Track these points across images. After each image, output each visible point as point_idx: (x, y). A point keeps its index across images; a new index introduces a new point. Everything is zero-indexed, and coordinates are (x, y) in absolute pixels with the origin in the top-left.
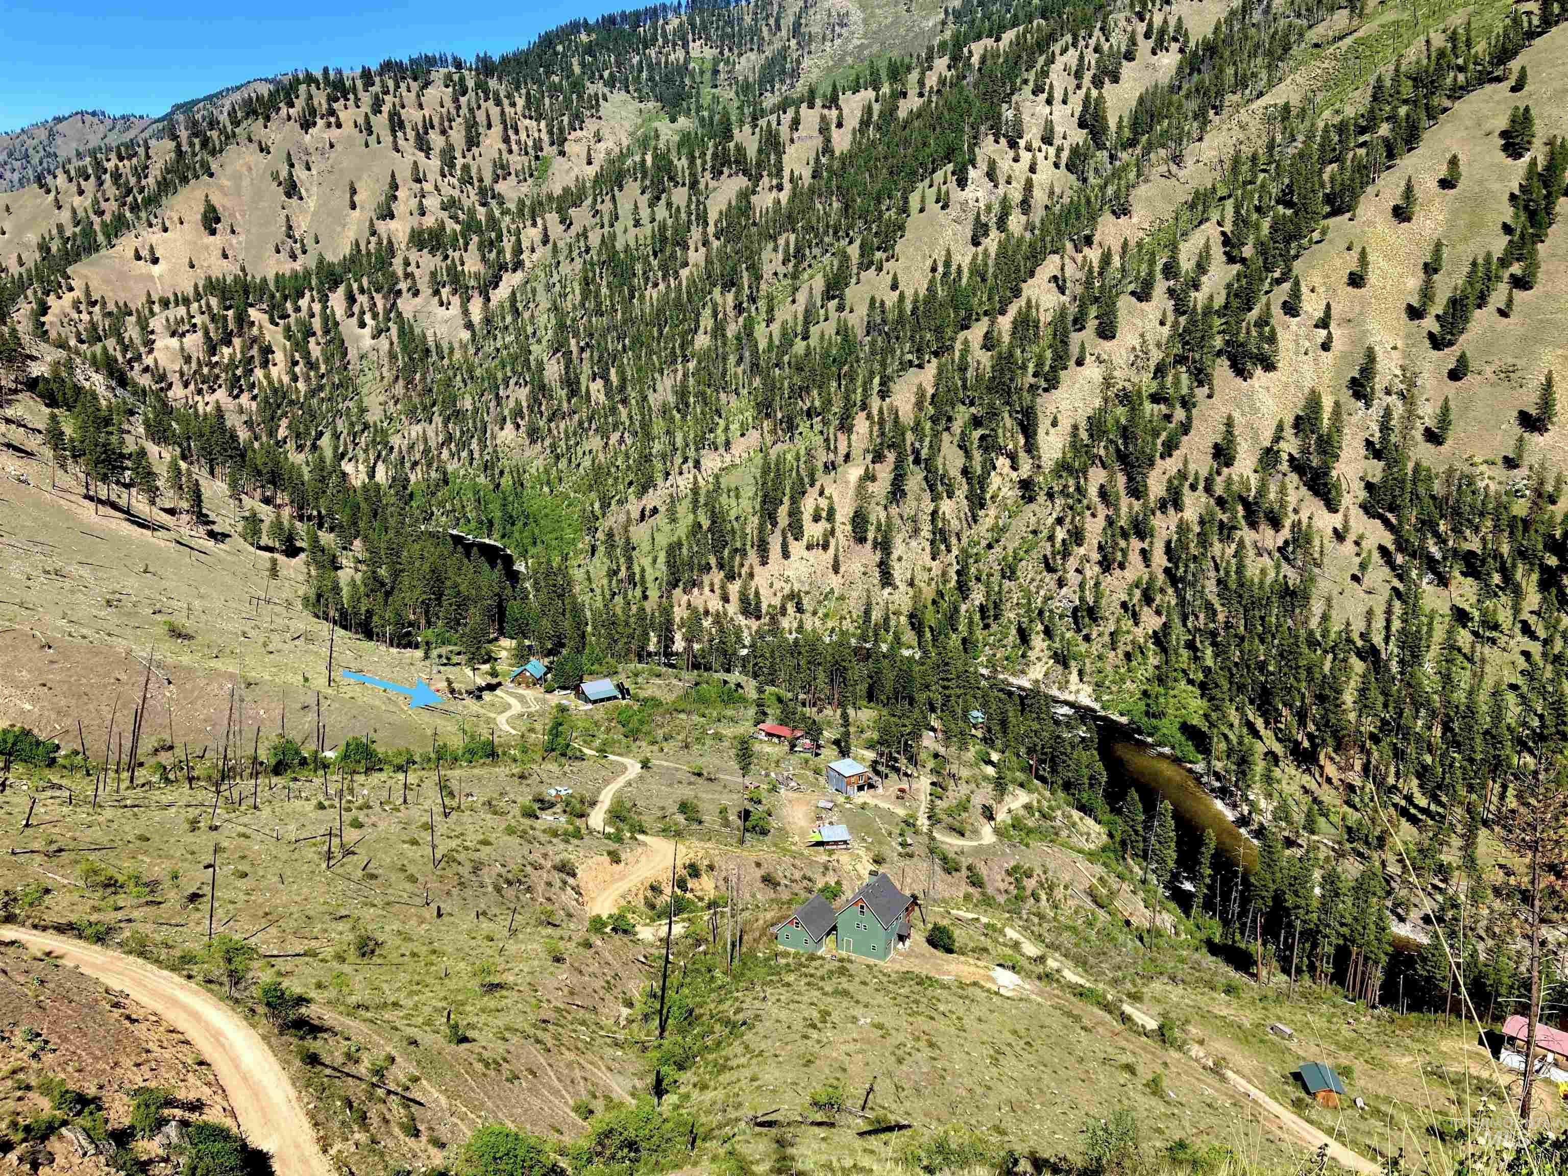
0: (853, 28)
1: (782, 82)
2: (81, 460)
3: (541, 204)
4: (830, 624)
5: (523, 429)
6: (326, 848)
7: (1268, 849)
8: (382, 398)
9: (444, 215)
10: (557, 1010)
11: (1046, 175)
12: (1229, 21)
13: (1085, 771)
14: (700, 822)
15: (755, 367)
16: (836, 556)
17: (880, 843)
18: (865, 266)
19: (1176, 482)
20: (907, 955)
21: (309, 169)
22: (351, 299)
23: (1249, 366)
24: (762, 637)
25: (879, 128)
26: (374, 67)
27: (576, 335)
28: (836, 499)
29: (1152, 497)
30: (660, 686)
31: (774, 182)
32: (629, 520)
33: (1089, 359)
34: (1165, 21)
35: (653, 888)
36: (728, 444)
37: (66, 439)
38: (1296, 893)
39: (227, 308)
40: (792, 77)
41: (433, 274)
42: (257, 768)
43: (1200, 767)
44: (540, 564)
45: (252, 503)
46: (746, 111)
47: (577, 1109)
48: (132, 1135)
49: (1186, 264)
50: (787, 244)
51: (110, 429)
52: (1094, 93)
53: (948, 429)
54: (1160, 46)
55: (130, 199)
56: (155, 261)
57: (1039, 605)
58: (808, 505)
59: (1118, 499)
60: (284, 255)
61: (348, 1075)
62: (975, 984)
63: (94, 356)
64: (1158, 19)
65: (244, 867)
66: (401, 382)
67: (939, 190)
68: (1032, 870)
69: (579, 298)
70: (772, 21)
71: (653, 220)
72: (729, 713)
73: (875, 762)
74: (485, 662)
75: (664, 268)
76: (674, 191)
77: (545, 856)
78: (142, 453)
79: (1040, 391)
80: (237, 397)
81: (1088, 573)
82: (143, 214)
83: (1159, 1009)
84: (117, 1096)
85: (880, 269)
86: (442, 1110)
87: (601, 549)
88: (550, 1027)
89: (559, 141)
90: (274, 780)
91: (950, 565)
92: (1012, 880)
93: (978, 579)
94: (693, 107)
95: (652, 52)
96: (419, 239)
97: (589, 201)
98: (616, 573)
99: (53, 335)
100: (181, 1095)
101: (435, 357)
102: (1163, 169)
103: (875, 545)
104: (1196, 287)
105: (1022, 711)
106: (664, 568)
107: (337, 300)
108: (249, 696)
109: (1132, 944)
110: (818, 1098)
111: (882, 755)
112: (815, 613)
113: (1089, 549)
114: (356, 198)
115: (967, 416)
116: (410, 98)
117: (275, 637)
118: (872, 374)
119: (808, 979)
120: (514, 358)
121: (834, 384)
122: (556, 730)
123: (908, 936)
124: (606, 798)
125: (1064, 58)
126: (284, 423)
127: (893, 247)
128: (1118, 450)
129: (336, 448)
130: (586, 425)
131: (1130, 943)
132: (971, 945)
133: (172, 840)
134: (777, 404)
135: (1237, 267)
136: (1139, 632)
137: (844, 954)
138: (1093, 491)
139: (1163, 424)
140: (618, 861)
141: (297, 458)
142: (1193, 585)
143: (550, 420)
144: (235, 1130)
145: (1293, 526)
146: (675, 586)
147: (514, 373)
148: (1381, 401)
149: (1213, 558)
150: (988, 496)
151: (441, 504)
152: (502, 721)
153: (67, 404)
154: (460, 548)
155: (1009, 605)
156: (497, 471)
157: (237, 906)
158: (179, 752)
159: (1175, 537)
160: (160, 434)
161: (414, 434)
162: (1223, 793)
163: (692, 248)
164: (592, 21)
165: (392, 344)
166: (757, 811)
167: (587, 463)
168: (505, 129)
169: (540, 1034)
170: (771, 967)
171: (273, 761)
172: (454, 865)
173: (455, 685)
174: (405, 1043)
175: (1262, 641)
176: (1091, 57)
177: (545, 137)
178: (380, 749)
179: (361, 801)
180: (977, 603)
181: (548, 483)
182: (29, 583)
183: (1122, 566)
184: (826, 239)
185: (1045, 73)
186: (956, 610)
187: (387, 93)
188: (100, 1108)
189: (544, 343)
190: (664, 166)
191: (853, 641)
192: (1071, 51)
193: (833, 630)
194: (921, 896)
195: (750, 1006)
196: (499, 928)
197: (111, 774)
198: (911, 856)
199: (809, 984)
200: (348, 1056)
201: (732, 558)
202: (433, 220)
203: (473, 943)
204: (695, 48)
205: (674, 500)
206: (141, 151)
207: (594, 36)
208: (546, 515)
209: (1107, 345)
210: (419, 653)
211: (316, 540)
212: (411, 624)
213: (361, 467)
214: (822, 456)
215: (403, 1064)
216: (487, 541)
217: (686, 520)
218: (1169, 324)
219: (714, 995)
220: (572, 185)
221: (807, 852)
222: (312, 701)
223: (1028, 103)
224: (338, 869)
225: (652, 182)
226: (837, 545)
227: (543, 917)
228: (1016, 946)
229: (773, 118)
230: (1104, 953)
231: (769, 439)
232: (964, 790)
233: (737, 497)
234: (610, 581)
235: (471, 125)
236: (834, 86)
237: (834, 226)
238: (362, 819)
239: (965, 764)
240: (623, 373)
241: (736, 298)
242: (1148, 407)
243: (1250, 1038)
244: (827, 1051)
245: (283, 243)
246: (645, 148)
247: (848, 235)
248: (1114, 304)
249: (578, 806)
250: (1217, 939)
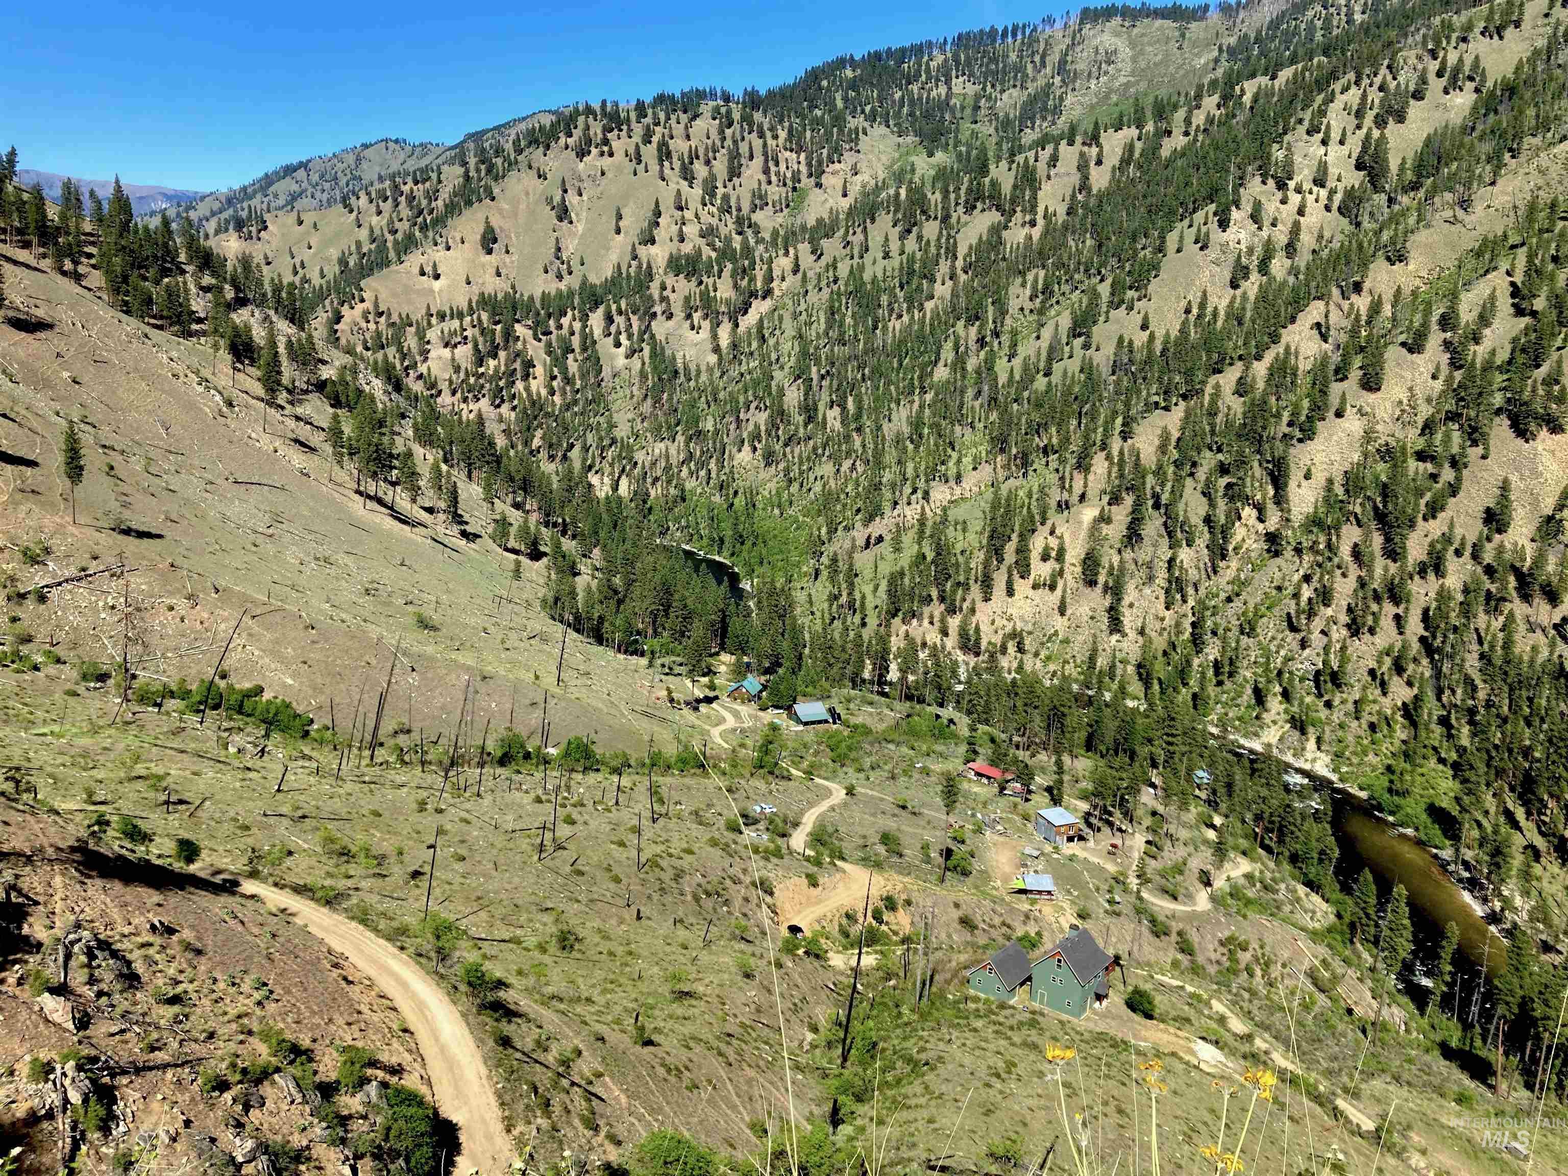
0: (1120, 65)
1: (1044, 119)
2: (355, 458)
3: (794, 233)
4: (1052, 667)
5: (759, 452)
6: (539, 841)
7: (1517, 951)
8: (630, 416)
9: (701, 242)
10: (743, 1025)
11: (1315, 217)
12: (1532, 61)
13: (1314, 843)
14: (901, 856)
15: (993, 400)
16: (1063, 597)
17: (1087, 898)
18: (1115, 305)
19: (1439, 547)
20: (1104, 1016)
21: (580, 195)
22: (609, 319)
23: (1533, 427)
24: (978, 675)
25: (1140, 167)
26: (648, 100)
27: (818, 363)
28: (1067, 538)
29: (1411, 560)
30: (871, 714)
31: (1028, 218)
32: (854, 547)
33: (1349, 411)
34: (1461, 60)
35: (848, 916)
36: (958, 478)
37: (345, 437)
38: (1546, 1003)
39: (496, 323)
40: (1054, 114)
41: (687, 299)
42: (483, 758)
43: (1447, 854)
44: (764, 584)
45: (503, 507)
46: (1005, 147)
47: (752, 1126)
48: (337, 1090)
49: (1467, 314)
50: (1036, 280)
51: (384, 430)
52: (1376, 133)
53: (1192, 474)
54: (1453, 85)
55: (420, 220)
56: (437, 277)
57: (1279, 665)
58: (1037, 543)
59: (1372, 560)
60: (551, 275)
61: (536, 1061)
62: (1173, 1054)
63: (376, 362)
64: (1452, 58)
65: (463, 852)
66: (649, 401)
67: (1199, 230)
68: (1247, 943)
69: (823, 326)
70: (1037, 59)
71: (902, 253)
72: (939, 748)
73: (1088, 814)
74: (704, 675)
75: (910, 300)
76: (926, 224)
77: (745, 871)
78: (409, 454)
79: (1294, 441)
80: (499, 406)
81: (1335, 636)
82: (431, 234)
83: (1378, 1109)
84: (328, 1050)
85: (1130, 308)
86: (621, 1109)
87: (825, 573)
88: (734, 1042)
89: (817, 173)
90: (499, 771)
91: (1185, 615)
92: (1225, 951)
93: (1214, 633)
94: (951, 142)
95: (915, 88)
96: (676, 265)
97: (842, 231)
98: (836, 598)
99: (343, 341)
100: (384, 1057)
101: (682, 378)
102: (1448, 214)
103: (1106, 588)
104: (1477, 340)
105: (1252, 775)
106: (885, 597)
107: (596, 320)
108: (483, 688)
109: (1352, 1034)
110: (994, 1149)
111: (1095, 807)
112: (1036, 655)
113: (1337, 610)
114: (621, 224)
115: (1213, 462)
116: (679, 130)
117: (513, 635)
118: (1115, 413)
119: (997, 1027)
120: (756, 383)
121: (1074, 422)
122: (766, 747)
123: (1106, 996)
124: (809, 820)
125: (1344, 97)
126: (539, 433)
127: (1146, 286)
128: (1375, 508)
129: (584, 460)
130: (820, 451)
131: (1350, 1034)
132: (1173, 1013)
133: (401, 818)
134: (1012, 439)
135: (1526, 320)
136: (1386, 702)
137: (1036, 1005)
138: (1345, 551)
139: (1429, 483)
140: (815, 885)
141: (548, 467)
142: (1451, 657)
143: (786, 445)
144: (429, 1098)
146: (894, 616)
147: (756, 398)
149: (1477, 630)
150: (1230, 548)
151: (677, 520)
152: (716, 733)
153: (349, 406)
154: (690, 563)
155: (1245, 663)
156: (731, 492)
157: (454, 887)
158: (416, 736)
159: (1434, 605)
160: (426, 437)
161: (657, 451)
162: (1473, 885)
163: (939, 281)
164: (857, 57)
165: (643, 364)
166: (960, 850)
167: (818, 488)
168: (766, 161)
169: (723, 1046)
170: (959, 1010)
171: (499, 754)
172: (657, 870)
173: (674, 695)
174: (592, 1039)
175: (1529, 724)
176: (1375, 96)
177: (804, 169)
178: (598, 750)
179: (575, 798)
180: (1211, 658)
181: (779, 506)
182: (302, 568)
183: (1372, 631)
184: (1076, 276)
185: (1322, 113)
186: (1189, 663)
187: (657, 124)
188: (311, 1060)
189: (787, 369)
190: (918, 200)
191: (1075, 687)
192: (1353, 90)
193: (1054, 674)
194: (1125, 956)
195: (934, 1048)
196: (694, 937)
197: (355, 751)
198: (1118, 914)
199: (997, 1032)
200: (538, 1043)
201: (954, 592)
202: (691, 245)
203: (668, 949)
204: (958, 84)
205: (900, 530)
206: (434, 176)
207: (859, 71)
208: (775, 537)
209: (1371, 397)
210: (644, 661)
211: (558, 545)
212: (639, 633)
213: (606, 480)
214: (1056, 495)
215: (590, 1059)
216: (717, 558)
217: (910, 549)
218: (1442, 378)
219: (899, 1031)
220: (826, 216)
221: (1008, 898)
222: (540, 699)
223: (1301, 144)
224: (546, 862)
225: (904, 215)
226: (1065, 585)
227: (737, 932)
228: (1222, 1020)
229: (1031, 155)
230: (1319, 1040)
231: (1001, 474)
232: (1181, 852)
233: (964, 530)
234: (831, 606)
235: (734, 156)
236: (1096, 123)
237: (1086, 263)
238: (575, 816)
239: (1184, 825)
240: (860, 401)
241: (979, 332)
242: (1413, 465)
243: (1481, 1155)
244: (1008, 1103)
245: (551, 263)
246: (899, 181)
247: (1099, 273)
248: (1381, 355)
249: (781, 825)
250: (1454, 1043)
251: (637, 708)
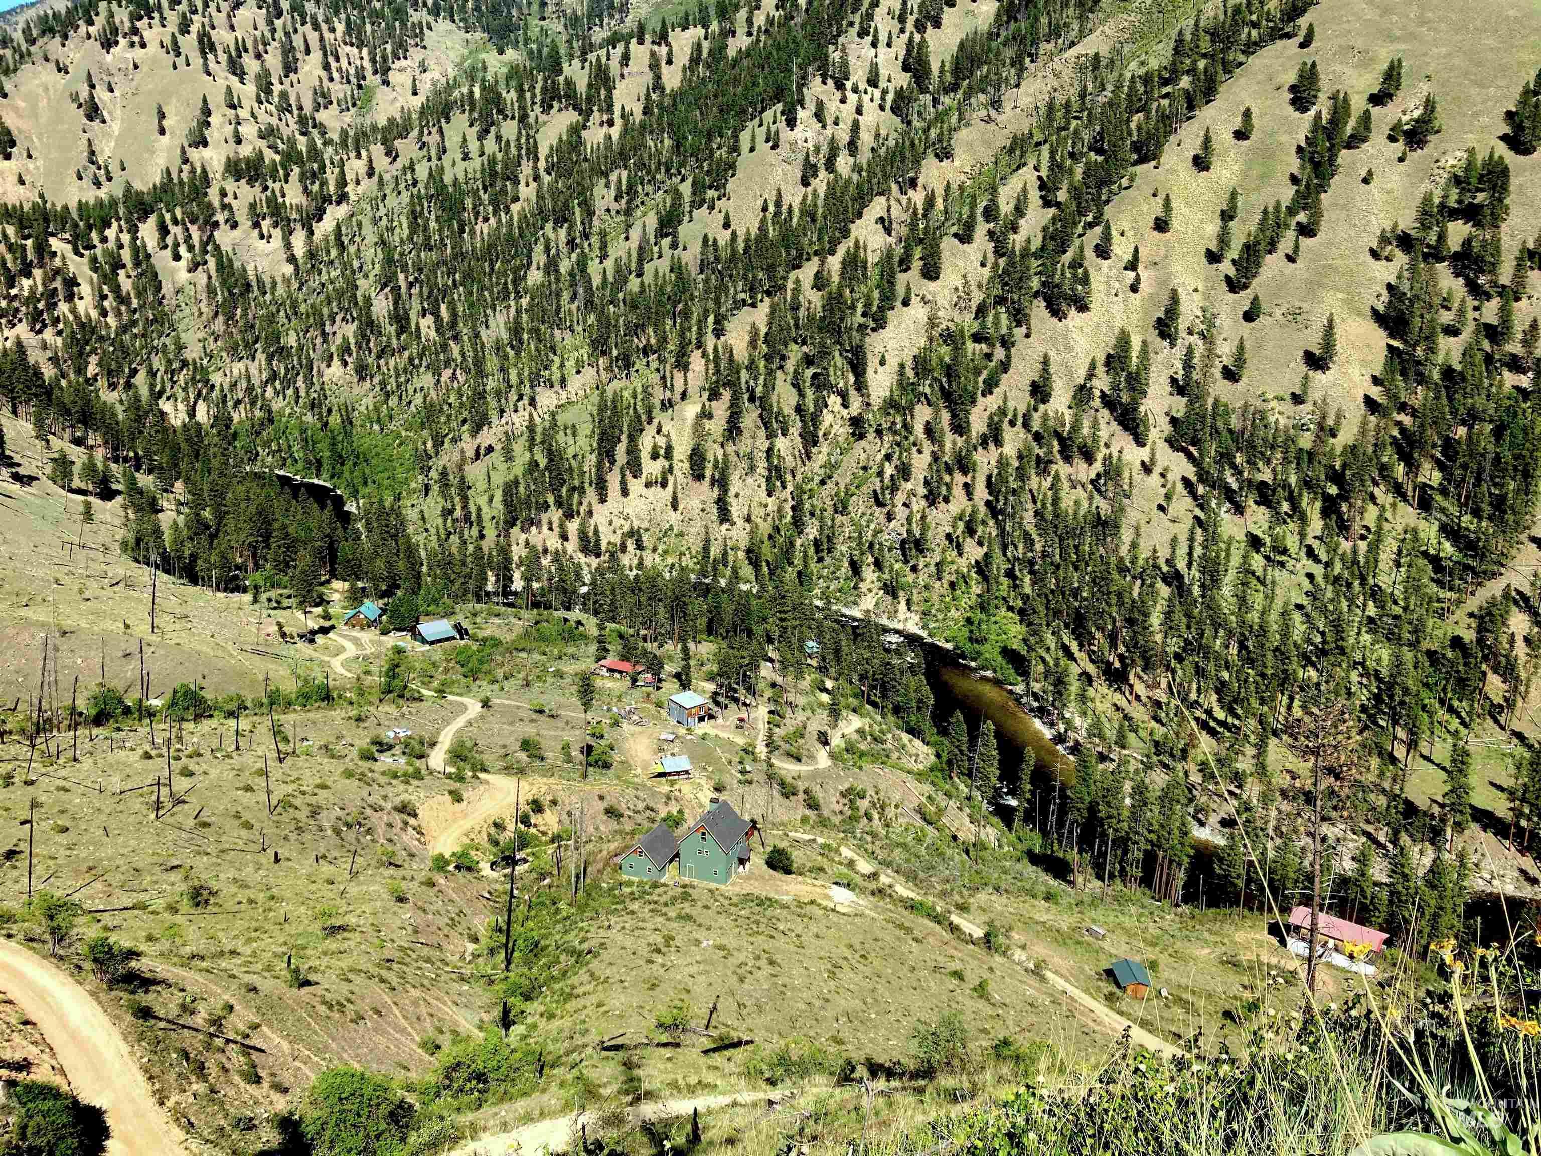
1: (612, 16)
3: (365, 134)
4: (670, 561)
5: (350, 366)
6: (154, 798)
7: (1083, 764)
8: (201, 335)
9: (263, 144)
10: (401, 949)
11: (871, 117)
13: (913, 695)
14: (543, 759)
15: (589, 304)
16: (675, 493)
17: (721, 771)
18: (697, 204)
19: (996, 419)
20: (748, 878)
21: (111, 90)
22: (163, 230)
23: (1064, 307)
24: (602, 575)
25: (708, 66)
27: (405, 269)
28: (673, 436)
29: (974, 434)
30: (499, 626)
31: (605, 118)
32: (463, 459)
33: (914, 300)
35: (496, 825)
36: (563, 382)
38: (1108, 805)
39: (26, 237)
40: (621, 12)
41: (253, 206)
42: (75, 719)
43: (1019, 689)
44: (372, 504)
45: (60, 444)
46: (575, 45)
47: (424, 1045)
49: (1006, 207)
50: (619, 181)
52: (917, 37)
53: (781, 367)
57: (870, 538)
58: (646, 442)
59: (942, 434)
60: (87, 182)
61: (183, 1026)
62: (812, 902)
65: (64, 821)
66: (221, 318)
67: (769, 130)
68: (864, 791)
69: (406, 232)
71: (482, 154)
72: (570, 650)
73: (716, 694)
74: (316, 605)
75: (494, 202)
76: (504, 124)
77: (385, 797)
79: (869, 331)
80: (39, 332)
81: (915, 507)
83: (984, 918)
85: (712, 207)
86: (283, 1055)
87: (436, 488)
88: (394, 966)
89: (382, 70)
90: (95, 731)
91: (785, 500)
92: (846, 801)
93: (812, 514)
94: (521, 39)
96: (236, 169)
97: (416, 133)
98: (451, 512)
100: (7, 1055)
101: (256, 292)
102: (983, 113)
103: (713, 482)
104: (1015, 229)
105: (855, 640)
106: (501, 507)
107: (148, 231)
108: (65, 645)
109: (958, 857)
110: (663, 1020)
111: (721, 686)
112: (654, 550)
113: (916, 484)
114: (165, 123)
115: (799, 355)
116: (220, 19)
117: (93, 584)
118: (706, 313)
119: (652, 906)
120: (340, 294)
121: (669, 322)
122: (393, 671)
123: (748, 860)
124: (446, 740)
125: (888, 2)
126: (94, 359)
127: (724, 185)
128: (942, 388)
129: (152, 386)
130: (417, 362)
132: (809, 865)
134: (612, 341)
135: (1052, 211)
136: (962, 562)
137: (686, 880)
138: (919, 429)
139: (984, 363)
140: (459, 800)
141: (110, 397)
142: (1012, 516)
143: (379, 357)
144: (65, 1088)
145: (1105, 459)
146: (513, 525)
147: (341, 309)
148: (1184, 340)
149: (1031, 490)
150: (821, 434)
151: (267, 444)
152: (336, 665)
154: (287, 489)
155: (841, 539)
156: (324, 410)
157: (59, 862)
159: (996, 471)
161: (236, 372)
162: (1041, 712)
163: (523, 182)
165: (210, 278)
166: (600, 746)
167: (418, 400)
168: (325, 55)
169: (384, 973)
170: (615, 896)
171: (93, 712)
172: (291, 810)
173: (286, 629)
174: (243, 990)
175: (1076, 569)
176: (913, 2)
177: (367, 64)
178: (208, 695)
179: (190, 749)
180: (811, 537)
181: (379, 421)
183: (946, 500)
184: (658, 176)
185: (870, 16)
186: (792, 544)
187: (195, 12)
189: (372, 278)
190: (493, 98)
191: (693, 577)
193: (673, 566)
194: (761, 820)
195: (596, 936)
196: (340, 871)
198: (750, 783)
199: (652, 911)
200: (183, 1007)
201: (570, 496)
202: (251, 148)
203: (313, 887)
205: (509, 438)
208: (377, 454)
209: (932, 286)
210: (248, 597)
211: (133, 482)
212: (238, 568)
213: (181, 407)
214: (659, 395)
215: (242, 1012)
216: (315, 481)
217: (522, 457)
218: (989, 265)
219: (559, 927)
220: (398, 116)
221: (649, 783)
222: (134, 648)
223: (854, 46)
224: (167, 819)
225: (481, 115)
226: (675, 482)
227: (384, 859)
228: (851, 864)
229: (603, 53)
230: (933, 868)
231: (605, 376)
232: (800, 716)
233: (574, 434)
234: (445, 521)
235: (288, 50)
236: (664, 22)
237: (666, 163)
238: (192, 767)
239: (801, 693)
240: (454, 309)
241: (569, 234)
242: (970, 346)
243: (1068, 941)
244: (671, 974)
245: (85, 168)
246: (472, 80)
247: (680, 173)
248: (938, 246)
249: (417, 747)
250: (1037, 850)
251: (248, 647)
